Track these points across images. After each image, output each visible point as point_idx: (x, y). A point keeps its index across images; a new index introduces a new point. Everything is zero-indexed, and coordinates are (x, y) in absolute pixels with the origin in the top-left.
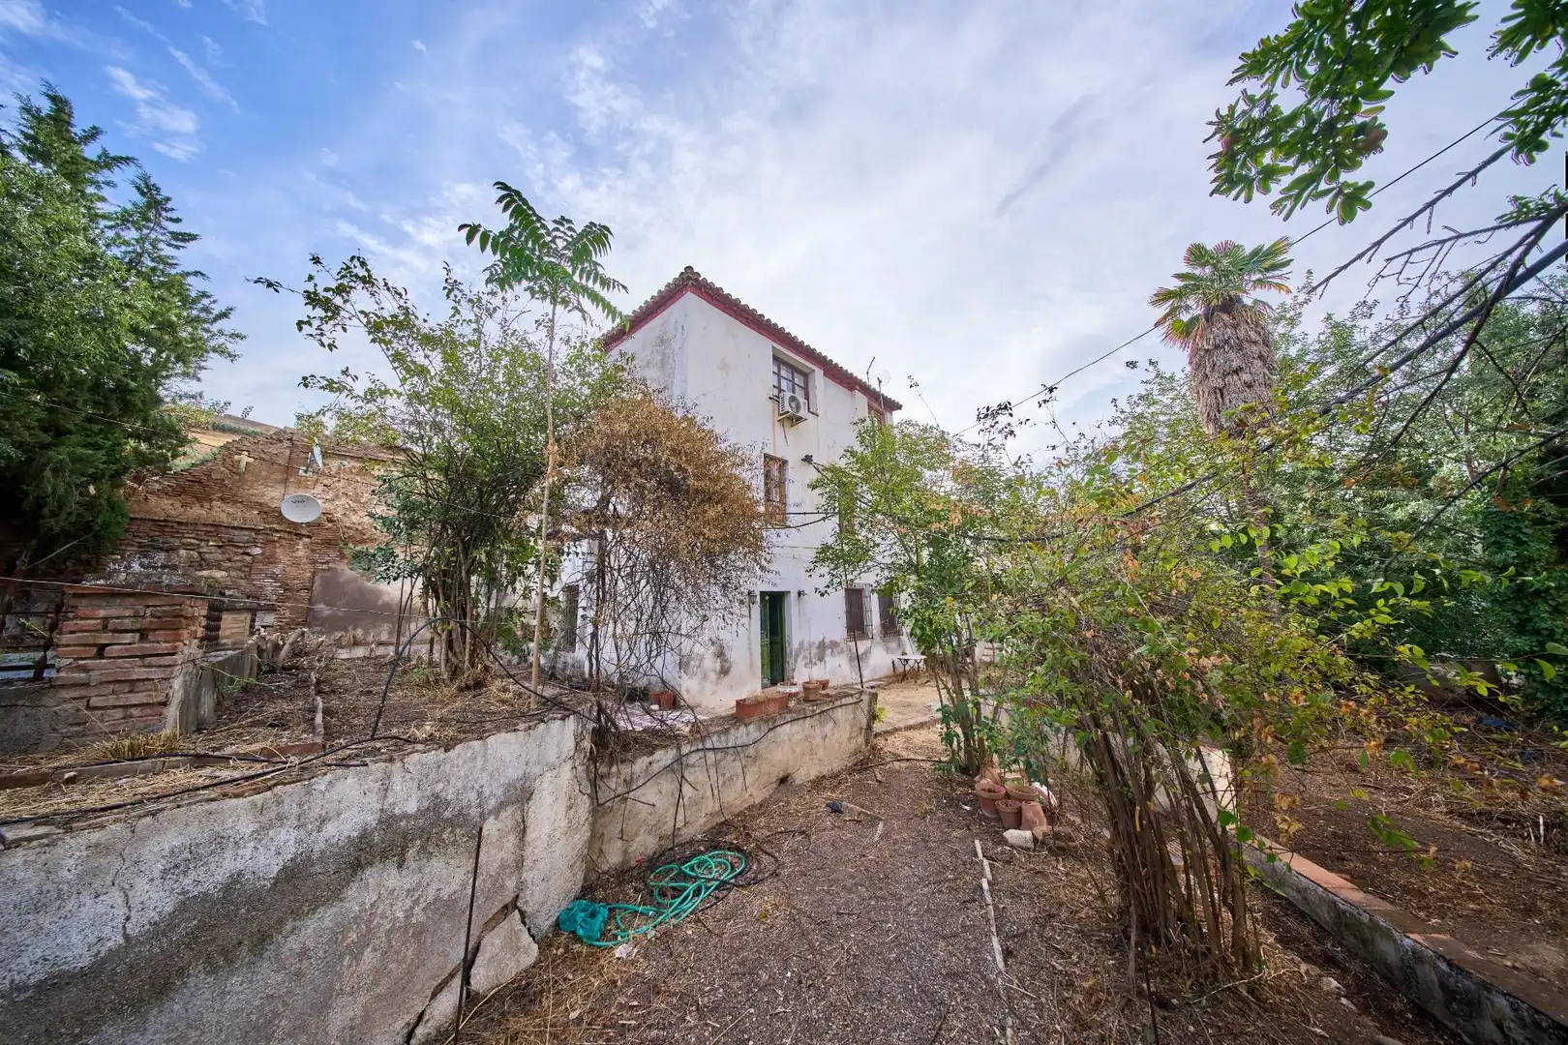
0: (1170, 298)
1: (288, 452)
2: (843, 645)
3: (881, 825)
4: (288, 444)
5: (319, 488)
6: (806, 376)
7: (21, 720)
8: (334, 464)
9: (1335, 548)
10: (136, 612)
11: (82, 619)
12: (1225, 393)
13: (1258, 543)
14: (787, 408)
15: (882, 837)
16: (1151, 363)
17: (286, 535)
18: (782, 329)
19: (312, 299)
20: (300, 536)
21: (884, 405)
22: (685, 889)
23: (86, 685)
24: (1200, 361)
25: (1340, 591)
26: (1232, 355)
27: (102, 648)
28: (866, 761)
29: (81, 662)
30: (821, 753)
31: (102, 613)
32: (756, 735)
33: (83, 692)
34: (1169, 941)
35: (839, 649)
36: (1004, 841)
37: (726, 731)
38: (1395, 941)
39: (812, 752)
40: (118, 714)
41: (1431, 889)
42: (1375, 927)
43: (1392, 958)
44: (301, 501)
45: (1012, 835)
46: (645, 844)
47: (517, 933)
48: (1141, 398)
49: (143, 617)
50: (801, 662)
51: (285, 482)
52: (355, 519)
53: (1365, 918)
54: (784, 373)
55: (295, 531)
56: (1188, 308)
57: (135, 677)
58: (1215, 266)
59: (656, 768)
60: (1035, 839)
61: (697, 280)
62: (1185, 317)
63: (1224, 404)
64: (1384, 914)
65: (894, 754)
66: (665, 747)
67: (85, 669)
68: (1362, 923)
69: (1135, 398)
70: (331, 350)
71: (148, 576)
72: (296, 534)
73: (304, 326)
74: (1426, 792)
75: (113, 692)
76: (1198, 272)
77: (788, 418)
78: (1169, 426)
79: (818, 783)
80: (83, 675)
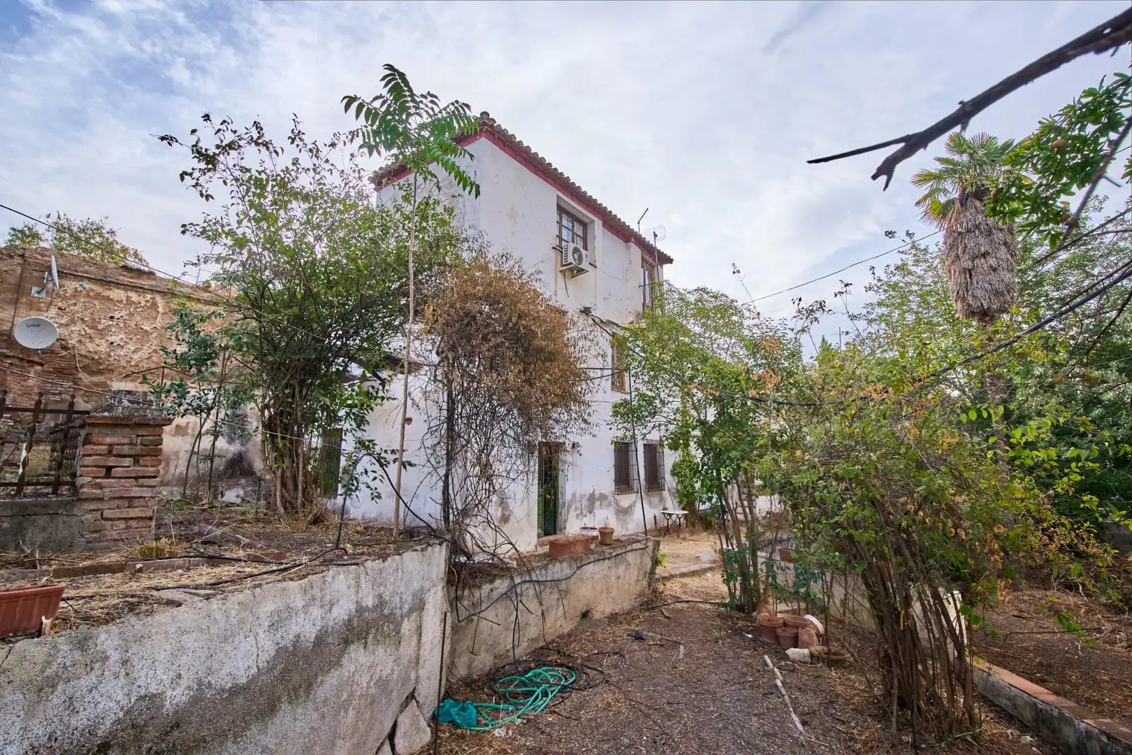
0: (930, 180)
1: (19, 270)
2: (611, 498)
3: (682, 647)
4: (20, 260)
5: (53, 311)
6: (585, 225)
7: (61, 525)
8: (72, 285)
9: (1047, 424)
10: (131, 441)
11: (95, 444)
12: (973, 274)
13: (994, 418)
14: (570, 259)
15: (685, 655)
16: (908, 234)
17: (17, 362)
18: (568, 178)
19: (199, 153)
20: (32, 363)
21: (655, 258)
22: (534, 692)
23: (100, 499)
24: (955, 240)
25: (1048, 456)
26: (982, 241)
27: (109, 469)
28: (651, 601)
29: (98, 481)
30: (614, 594)
31: (108, 440)
32: (568, 572)
33: (99, 506)
34: (919, 709)
35: (607, 502)
36: (787, 657)
37: (546, 567)
38: (1074, 726)
39: (608, 591)
40: (122, 525)
41: (1107, 700)
42: (1062, 717)
43: (1072, 740)
44: (37, 324)
45: (792, 652)
46: (484, 661)
47: (417, 716)
48: (897, 268)
49: (136, 445)
50: (573, 514)
51: (15, 303)
52: (91, 347)
53: (1056, 713)
54: (565, 222)
55: (27, 358)
56: (945, 191)
57: (133, 495)
58: (971, 155)
59: (495, 595)
60: (812, 655)
61: (492, 126)
62: (943, 199)
63: (972, 284)
64: (1067, 708)
65: (674, 597)
66: (502, 576)
67: (100, 487)
68: (1052, 716)
69: (892, 268)
70: (207, 200)
71: (137, 410)
72: (29, 361)
73: (186, 177)
74: (1113, 631)
75: (118, 507)
76: (957, 158)
77: (570, 269)
78: (921, 296)
79: (613, 618)
80: (99, 491)
